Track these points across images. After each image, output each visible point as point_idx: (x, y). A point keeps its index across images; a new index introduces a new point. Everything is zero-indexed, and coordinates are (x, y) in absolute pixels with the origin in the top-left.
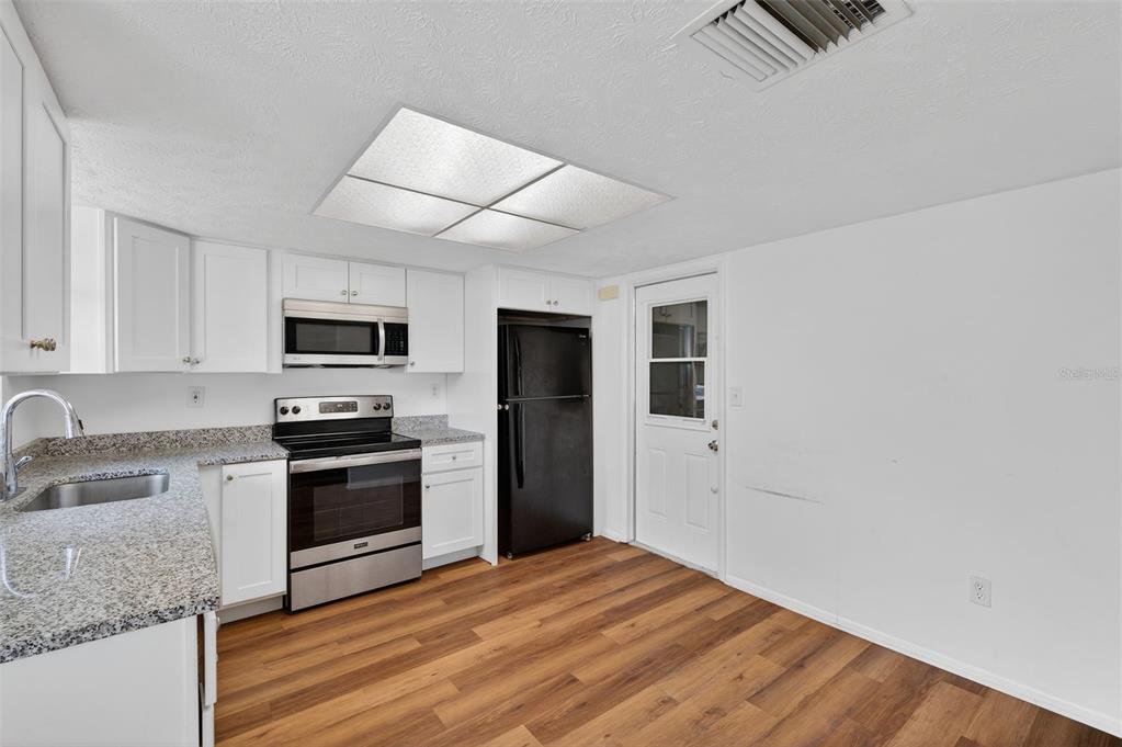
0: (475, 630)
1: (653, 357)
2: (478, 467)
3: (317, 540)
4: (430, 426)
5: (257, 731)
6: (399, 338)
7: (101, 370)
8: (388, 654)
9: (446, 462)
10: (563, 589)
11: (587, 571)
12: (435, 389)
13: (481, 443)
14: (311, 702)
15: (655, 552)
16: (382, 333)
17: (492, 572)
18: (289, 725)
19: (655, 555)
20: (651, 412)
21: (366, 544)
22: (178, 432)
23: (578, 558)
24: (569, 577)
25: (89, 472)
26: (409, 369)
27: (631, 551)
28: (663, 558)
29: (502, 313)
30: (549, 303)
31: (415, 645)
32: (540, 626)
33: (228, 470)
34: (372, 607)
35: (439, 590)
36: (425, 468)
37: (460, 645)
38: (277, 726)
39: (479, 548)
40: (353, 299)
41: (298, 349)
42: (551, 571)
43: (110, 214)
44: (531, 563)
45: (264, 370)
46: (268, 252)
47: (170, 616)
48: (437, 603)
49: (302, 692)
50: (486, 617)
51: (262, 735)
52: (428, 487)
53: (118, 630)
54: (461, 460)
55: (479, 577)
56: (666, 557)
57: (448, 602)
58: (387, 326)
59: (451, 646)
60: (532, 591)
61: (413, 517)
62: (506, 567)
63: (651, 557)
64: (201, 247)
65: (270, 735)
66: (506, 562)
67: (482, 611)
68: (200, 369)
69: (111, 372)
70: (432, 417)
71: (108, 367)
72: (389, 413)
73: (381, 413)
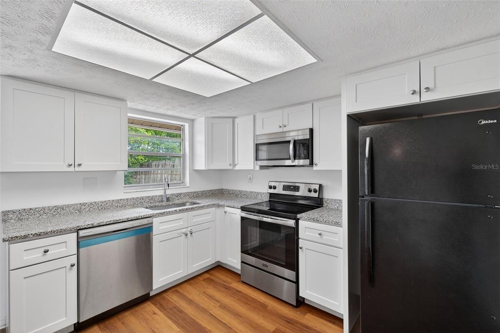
2: (341, 248)
3: (249, 252)
7: (204, 169)
9: (316, 235)
13: (339, 228)
16: (291, 146)
21: (267, 266)
22: (245, 192)
30: (416, 92)
39: (342, 315)
43: (205, 118)
45: (253, 169)
46: (254, 116)
52: (301, 248)
54: (326, 238)
64: (237, 121)
68: (237, 168)
71: (205, 168)
72: (316, 195)
73: (312, 194)
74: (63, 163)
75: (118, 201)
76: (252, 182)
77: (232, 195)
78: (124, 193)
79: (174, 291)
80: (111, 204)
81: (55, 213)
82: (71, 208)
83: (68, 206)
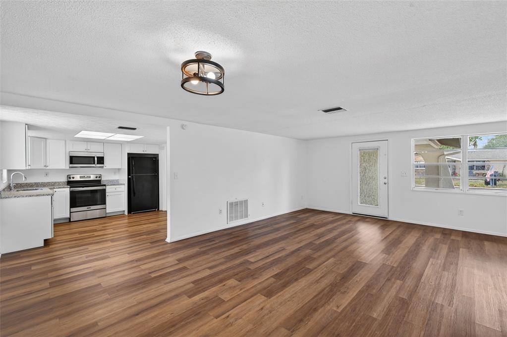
2: (123, 191)
4: (113, 182)
6: (101, 160)
9: (113, 190)
16: (96, 159)
21: (90, 208)
22: (42, 183)
26: (105, 168)
29: (128, 154)
30: (144, 151)
36: (107, 191)
39: (124, 211)
40: (88, 151)
41: (72, 163)
45: (64, 168)
52: (108, 196)
54: (118, 190)
58: (97, 157)
61: (103, 202)
66: (130, 215)
70: (114, 180)
72: (100, 179)
73: (98, 179)
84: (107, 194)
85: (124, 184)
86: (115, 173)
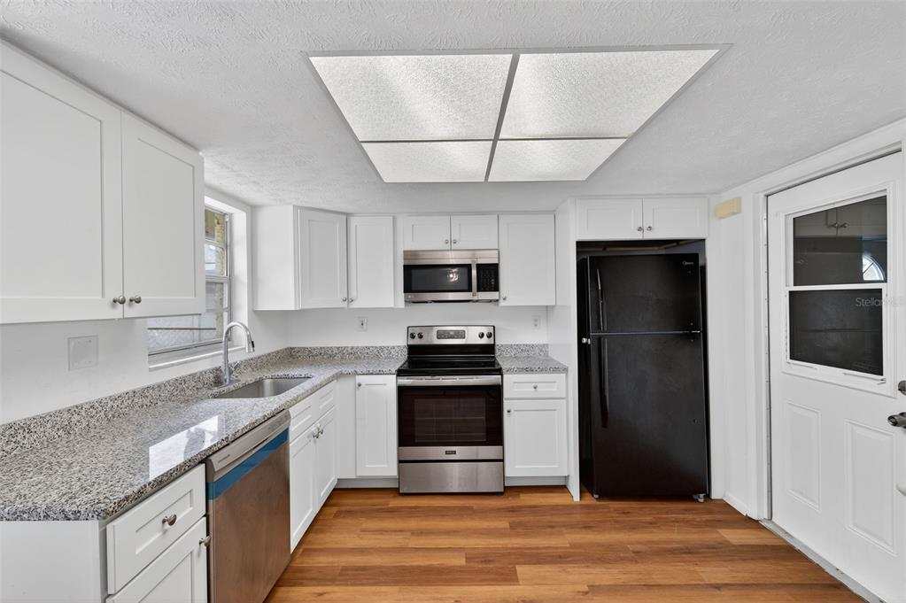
0: (519, 569)
1: (796, 284)
2: (562, 399)
3: (416, 441)
4: (531, 354)
5: (320, 589)
6: (488, 277)
7: (293, 309)
8: (436, 561)
9: (528, 390)
10: (638, 556)
11: (681, 542)
12: (536, 320)
13: (564, 375)
14: (365, 581)
15: (798, 547)
16: (474, 272)
17: (569, 508)
18: (339, 595)
19: (798, 552)
20: (792, 357)
21: (454, 453)
22: (352, 348)
23: (677, 521)
24: (651, 542)
25: (281, 373)
26: (502, 303)
27: (763, 534)
28: (810, 561)
29: (580, 244)
30: (640, 229)
31: (460, 561)
32: (587, 593)
33: (360, 379)
34: (453, 508)
35: (513, 510)
36: (506, 393)
37: (496, 580)
38: (334, 592)
39: (566, 478)
40: (454, 246)
41: (413, 289)
42: (633, 527)
43: (296, 208)
44: (615, 510)
45: (392, 306)
46: (394, 218)
47: (72, 517)
48: (503, 524)
49: (364, 569)
50: (536, 557)
51: (321, 594)
52: (509, 412)
53: (42, 518)
54: (544, 390)
55: (555, 509)
56: (816, 561)
57: (513, 526)
58: (479, 266)
59: (488, 577)
60: (598, 545)
61: (495, 436)
62: (587, 507)
63: (788, 553)
64: (354, 221)
65: (326, 596)
66: (591, 500)
67: (537, 548)
68: (354, 305)
69: (298, 309)
70: (533, 346)
71: (296, 306)
72: (491, 341)
73: (485, 341)
74: (100, 297)
75: (144, 392)
76: (366, 330)
77: (319, 358)
78: (151, 370)
79: (303, 552)
80: (130, 402)
81: (8, 448)
82: (49, 426)
83: (42, 420)
84: (507, 405)
85: (565, 370)
86: (536, 322)
